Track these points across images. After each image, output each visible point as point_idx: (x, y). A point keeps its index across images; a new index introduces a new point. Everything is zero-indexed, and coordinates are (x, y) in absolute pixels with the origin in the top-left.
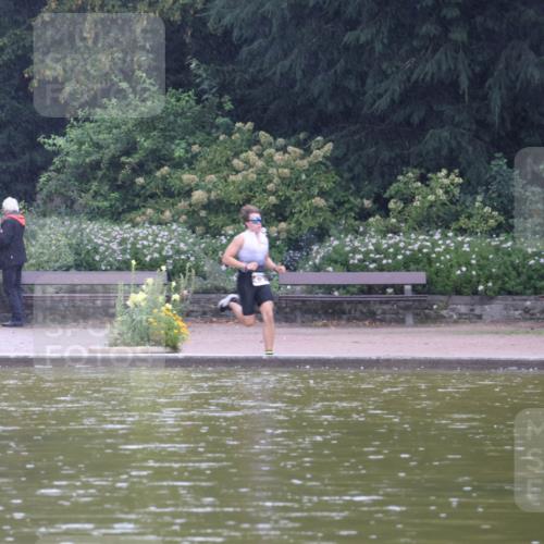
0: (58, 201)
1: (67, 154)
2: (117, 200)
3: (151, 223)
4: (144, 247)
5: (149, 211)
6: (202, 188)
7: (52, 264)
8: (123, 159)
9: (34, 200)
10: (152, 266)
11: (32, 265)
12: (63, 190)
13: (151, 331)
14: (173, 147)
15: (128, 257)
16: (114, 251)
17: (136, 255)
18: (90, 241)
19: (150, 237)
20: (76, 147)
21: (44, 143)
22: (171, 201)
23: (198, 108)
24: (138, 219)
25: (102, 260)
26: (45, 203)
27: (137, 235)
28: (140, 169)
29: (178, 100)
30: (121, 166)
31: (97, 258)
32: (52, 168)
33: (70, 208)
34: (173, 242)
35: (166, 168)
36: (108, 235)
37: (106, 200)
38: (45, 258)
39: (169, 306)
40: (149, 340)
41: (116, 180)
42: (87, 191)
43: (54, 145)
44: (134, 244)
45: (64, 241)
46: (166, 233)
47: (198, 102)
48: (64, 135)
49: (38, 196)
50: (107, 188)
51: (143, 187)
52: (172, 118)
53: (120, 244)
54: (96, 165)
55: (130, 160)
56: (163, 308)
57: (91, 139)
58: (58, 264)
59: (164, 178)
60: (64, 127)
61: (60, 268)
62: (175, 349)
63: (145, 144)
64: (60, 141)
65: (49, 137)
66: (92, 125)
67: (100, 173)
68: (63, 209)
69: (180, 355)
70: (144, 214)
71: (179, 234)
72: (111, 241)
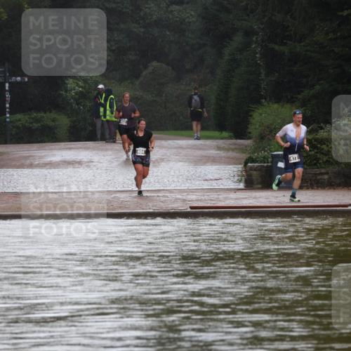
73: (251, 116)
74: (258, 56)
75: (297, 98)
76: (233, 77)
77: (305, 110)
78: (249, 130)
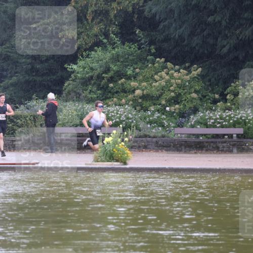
0: (73, 94)
1: (78, 73)
2: (100, 94)
3: (116, 105)
4: (112, 116)
5: (115, 99)
6: (140, 89)
7: (69, 124)
8: (103, 75)
9: (62, 94)
10: (116, 125)
11: (60, 124)
12: (75, 89)
13: (114, 155)
14: (127, 69)
19: (115, 112)
20: (82, 70)
21: (67, 68)
22: (125, 95)
23: (139, 52)
24: (110, 103)
26: (67, 95)
27: (109, 110)
28: (111, 80)
29: (130, 48)
30: (103, 78)
32: (70, 79)
33: (78, 98)
34: (125, 114)
35: (123, 79)
37: (95, 94)
38: (66, 121)
39: (123, 143)
40: (113, 159)
41: (100, 85)
42: (86, 90)
43: (72, 68)
45: (75, 113)
46: (123, 110)
47: (139, 49)
48: (76, 64)
49: (64, 92)
50: (96, 88)
51: (112, 88)
52: (127, 56)
54: (92, 77)
55: (106, 75)
56: (120, 145)
57: (89, 66)
58: (72, 124)
59: (122, 84)
60: (76, 60)
61: (73, 125)
62: (125, 163)
63: (114, 68)
64: (75, 67)
65: (70, 65)
66: (90, 59)
67: (93, 82)
68: (75, 98)
69: (127, 166)
70: (112, 100)
71: (129, 110)
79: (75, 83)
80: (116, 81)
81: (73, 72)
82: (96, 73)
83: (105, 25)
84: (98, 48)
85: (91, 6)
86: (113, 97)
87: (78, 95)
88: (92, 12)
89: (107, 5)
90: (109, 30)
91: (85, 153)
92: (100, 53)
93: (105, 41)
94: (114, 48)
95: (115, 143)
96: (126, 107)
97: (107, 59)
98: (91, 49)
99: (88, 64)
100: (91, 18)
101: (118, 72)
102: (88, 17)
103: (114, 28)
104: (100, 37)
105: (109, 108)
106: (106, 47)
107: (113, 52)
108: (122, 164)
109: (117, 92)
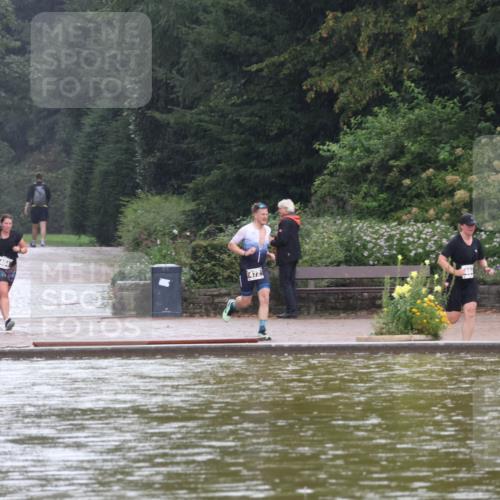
0: (330, 201)
1: (341, 159)
2: (385, 200)
3: (416, 221)
4: (409, 243)
5: (415, 210)
6: (464, 188)
7: (324, 260)
8: (391, 162)
9: (309, 202)
10: (416, 261)
11: (306, 261)
12: (335, 192)
13: (414, 320)
14: (438, 150)
15: (394, 252)
16: (381, 247)
17: (402, 250)
18: (359, 238)
19: (415, 234)
20: (348, 152)
21: (319, 149)
22: (435, 200)
23: (462, 114)
24: (404, 217)
25: (369, 256)
26: (319, 204)
27: (403, 232)
28: (407, 171)
29: (444, 107)
30: (390, 169)
31: (366, 254)
32: (325, 172)
33: (342, 208)
34: (436, 238)
35: (431, 170)
36: (376, 232)
37: (375, 201)
38: (318, 255)
39: (431, 297)
40: (412, 329)
41: (384, 181)
42: (357, 193)
43: (329, 151)
44: (400, 240)
45: (335, 238)
46: (430, 230)
47: (462, 109)
48: (337, 141)
49: (313, 198)
50: (376, 189)
51: (409, 188)
52: (438, 124)
53: (387, 240)
54: (367, 169)
55: (397, 163)
56: (426, 299)
57: (363, 145)
58: (329, 260)
59: (429, 179)
60: (338, 134)
61: (331, 263)
62: (436, 336)
63: (413, 148)
64: (334, 147)
65: (324, 144)
66: (364, 132)
67: (370, 176)
68: (335, 209)
69: (441, 342)
70: (410, 212)
71: (443, 231)
72: (378, 238)
73: (121, 213)
74: (131, 127)
75: (186, 187)
76: (97, 157)
77: (198, 205)
78: (119, 234)
79: (335, 180)
80: (416, 174)
81: (331, 158)
82: (376, 159)
83: (393, 63)
84: (381, 108)
85: (367, 25)
86: (410, 206)
87: (341, 203)
88: (369, 37)
89: (399, 23)
90: (402, 72)
91: (357, 317)
92: (384, 120)
93: (394, 94)
94: (412, 109)
95: (416, 296)
96: (437, 225)
97: (398, 131)
98: (367, 111)
99: (360, 141)
100: (367, 49)
101: (420, 155)
102: (359, 49)
103: (411, 69)
104: (384, 87)
105: (402, 228)
106: (395, 106)
107: (411, 116)
108: (430, 337)
109: (418, 196)
